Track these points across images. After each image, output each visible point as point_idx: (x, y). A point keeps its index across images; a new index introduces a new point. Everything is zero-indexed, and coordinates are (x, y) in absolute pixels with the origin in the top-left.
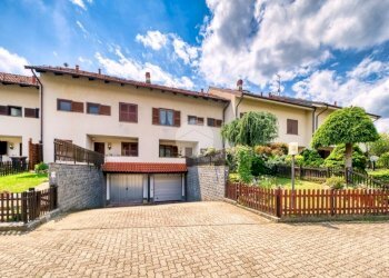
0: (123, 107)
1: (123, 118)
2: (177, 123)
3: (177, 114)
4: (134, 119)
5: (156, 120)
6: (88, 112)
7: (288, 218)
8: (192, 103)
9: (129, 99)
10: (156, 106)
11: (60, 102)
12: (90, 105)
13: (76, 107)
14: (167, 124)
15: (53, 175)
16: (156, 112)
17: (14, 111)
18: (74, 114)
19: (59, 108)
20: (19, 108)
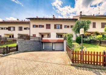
0: (47, 25)
1: (47, 28)
2: (61, 28)
3: (61, 25)
4: (49, 28)
5: (55, 28)
6: (39, 27)
7: (77, 64)
8: (65, 22)
9: (48, 23)
10: (55, 24)
11: (33, 25)
12: (39, 26)
13: (37, 26)
14: (58, 28)
15: (17, 42)
16: (55, 25)
17: (27, 29)
18: (36, 28)
19: (33, 27)
20: (28, 28)
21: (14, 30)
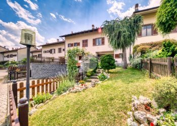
0: (83, 41)
1: (83, 46)
2: (103, 43)
3: (103, 39)
4: (87, 45)
5: (94, 44)
10: (95, 38)
11: (68, 44)
12: (75, 44)
13: (72, 45)
14: (99, 45)
16: (94, 41)
21: (55, 52)
